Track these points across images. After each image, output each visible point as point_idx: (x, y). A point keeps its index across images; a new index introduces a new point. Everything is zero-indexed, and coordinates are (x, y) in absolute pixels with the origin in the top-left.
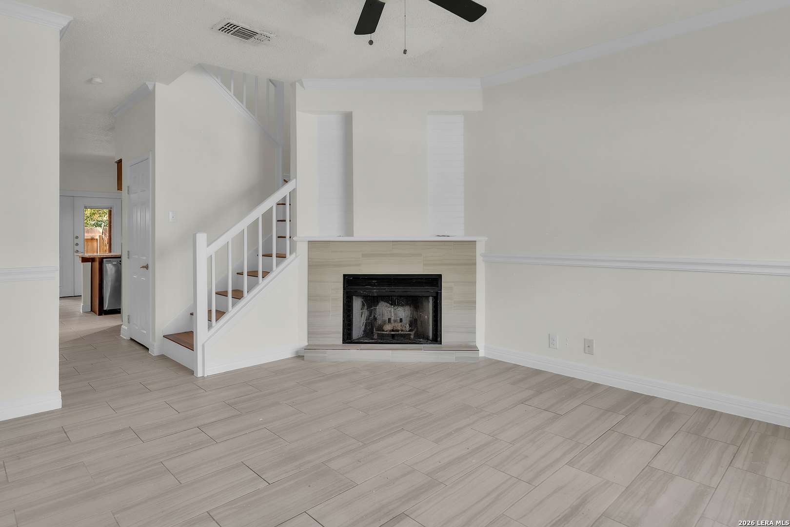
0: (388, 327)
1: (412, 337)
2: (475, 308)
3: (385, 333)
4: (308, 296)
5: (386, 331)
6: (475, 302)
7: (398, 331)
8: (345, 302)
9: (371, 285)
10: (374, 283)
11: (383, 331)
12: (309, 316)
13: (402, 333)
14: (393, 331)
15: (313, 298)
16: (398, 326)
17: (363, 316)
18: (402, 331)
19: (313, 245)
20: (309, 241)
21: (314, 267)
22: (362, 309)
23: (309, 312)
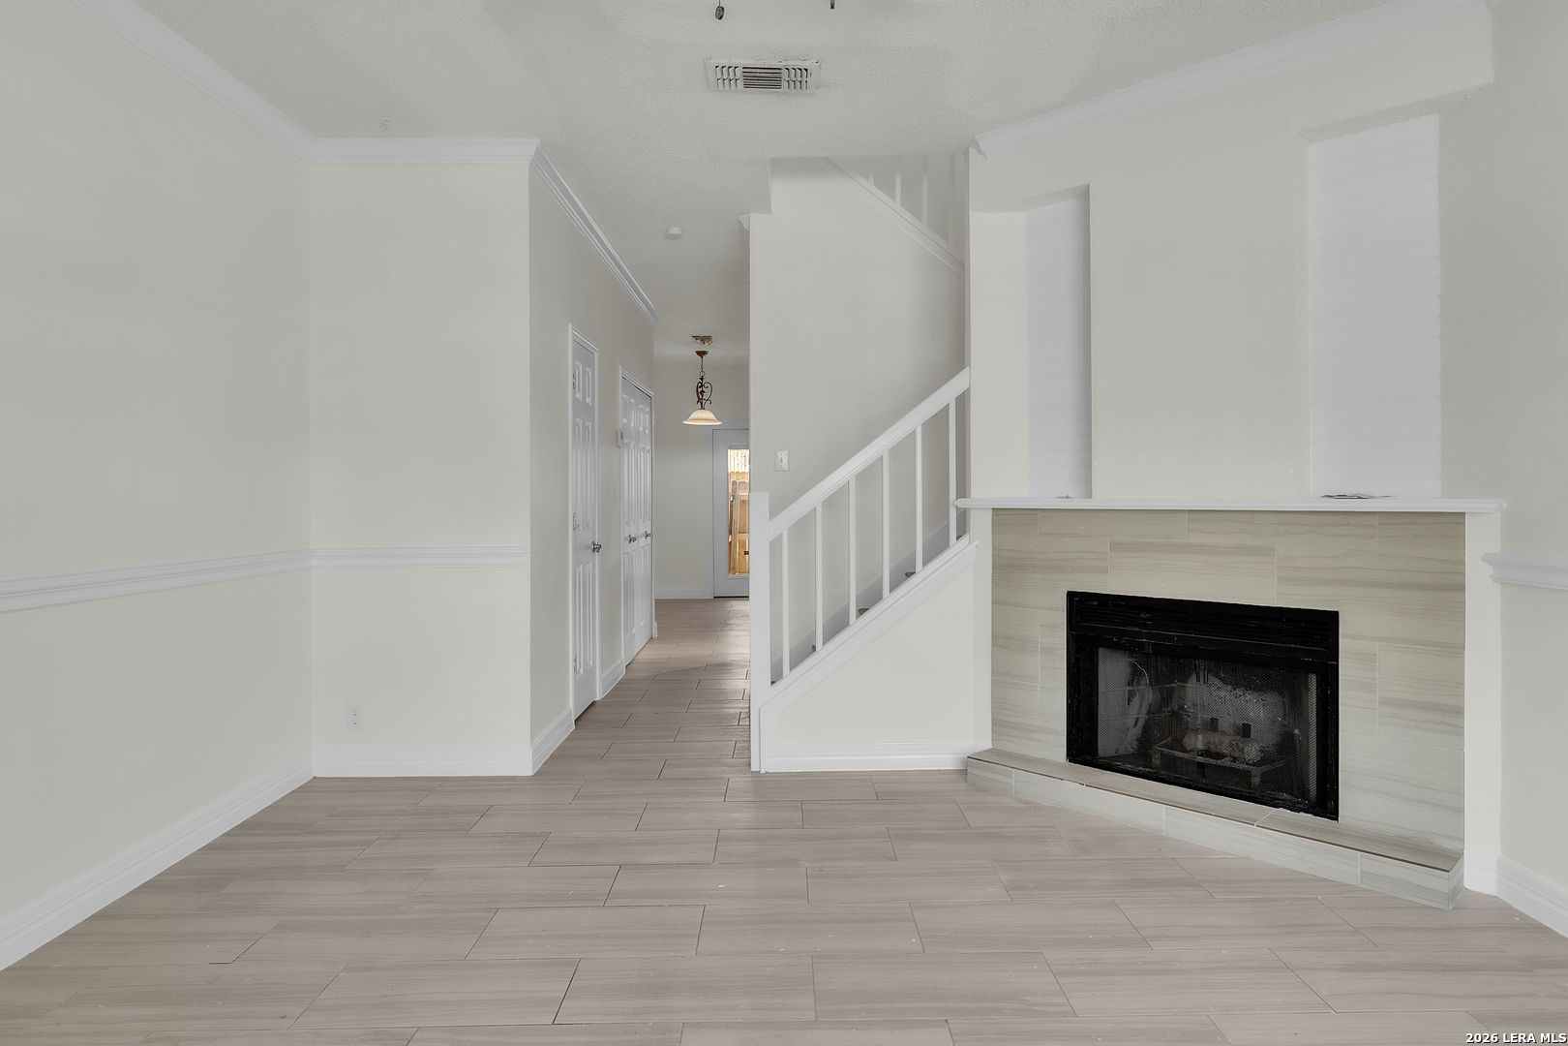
0: (1197, 741)
1: (1256, 780)
2: (1458, 731)
3: (1186, 755)
4: (994, 637)
5: (1186, 752)
6: (1458, 711)
7: (1220, 756)
8: (1073, 661)
9: (1138, 625)
10: (1144, 619)
11: (1184, 749)
12: (994, 683)
13: (1234, 765)
14: (1207, 753)
15: (1004, 641)
16: (1223, 743)
17: (1136, 701)
18: (1235, 759)
19: (1004, 517)
20: (994, 509)
21: (1007, 570)
22: (1130, 683)
23: (994, 673)
